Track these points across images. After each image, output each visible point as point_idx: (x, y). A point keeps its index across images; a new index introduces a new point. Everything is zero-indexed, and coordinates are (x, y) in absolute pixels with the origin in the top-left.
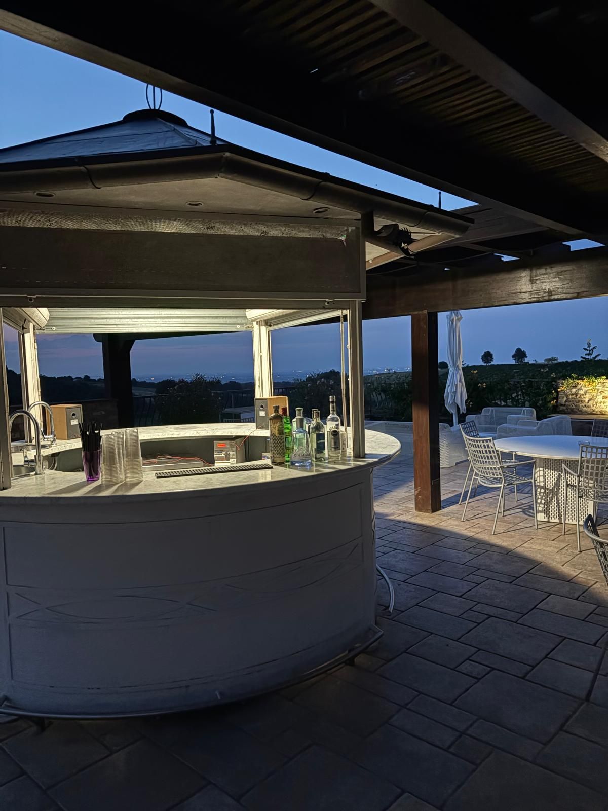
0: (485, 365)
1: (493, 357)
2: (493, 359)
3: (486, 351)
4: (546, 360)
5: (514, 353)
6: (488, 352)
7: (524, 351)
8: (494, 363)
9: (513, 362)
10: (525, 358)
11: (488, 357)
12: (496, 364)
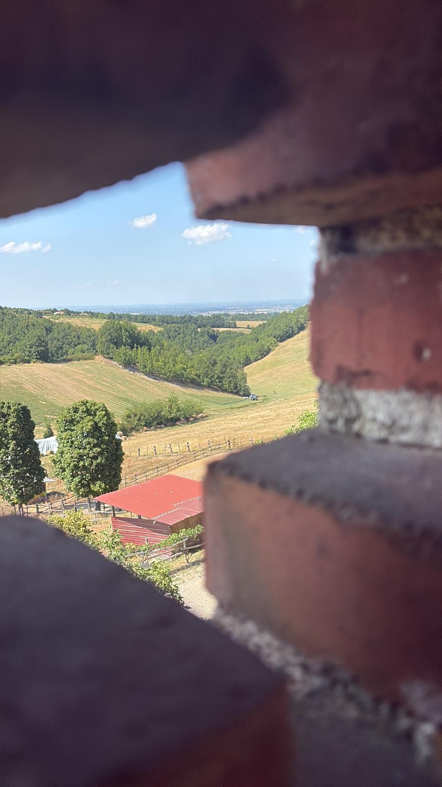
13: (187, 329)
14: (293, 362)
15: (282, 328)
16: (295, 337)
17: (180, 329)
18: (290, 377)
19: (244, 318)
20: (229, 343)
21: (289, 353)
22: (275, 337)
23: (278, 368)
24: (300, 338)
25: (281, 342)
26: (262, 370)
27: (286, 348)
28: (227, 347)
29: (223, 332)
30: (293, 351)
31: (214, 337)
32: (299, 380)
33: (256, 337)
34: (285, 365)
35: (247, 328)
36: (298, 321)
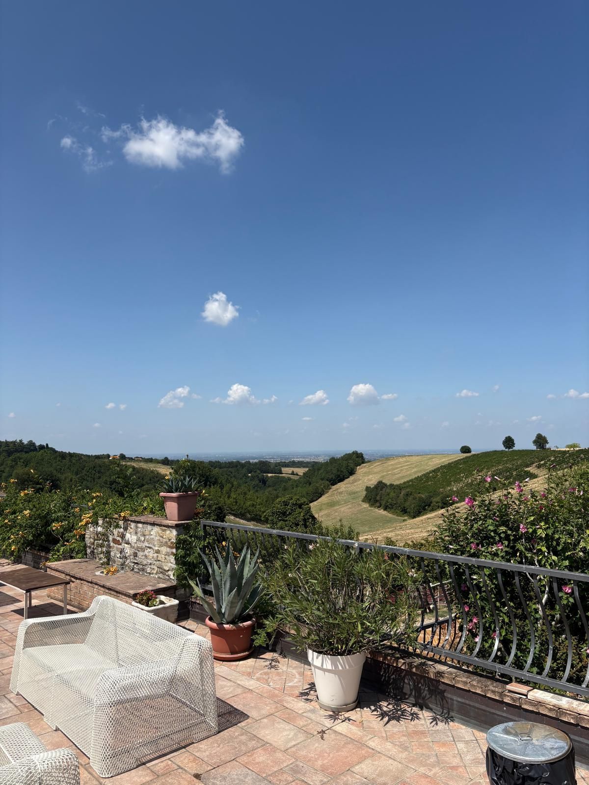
0: (507, 450)
1: (515, 442)
2: (514, 444)
3: (507, 436)
4: (568, 446)
5: (534, 438)
6: (509, 437)
7: (544, 436)
8: (516, 448)
9: (534, 448)
10: (547, 444)
11: (509, 442)
12: (517, 449)
13: (238, 473)
14: (349, 503)
15: (334, 472)
16: (346, 481)
17: (232, 473)
18: (348, 518)
19: (287, 465)
20: (282, 486)
21: (343, 495)
22: (327, 480)
23: (335, 508)
24: (351, 482)
25: (334, 485)
26: (320, 510)
27: (339, 491)
28: (281, 489)
29: (272, 477)
30: (347, 494)
31: (264, 481)
32: (357, 520)
33: (308, 480)
34: (341, 506)
35: (292, 474)
36: (348, 466)
